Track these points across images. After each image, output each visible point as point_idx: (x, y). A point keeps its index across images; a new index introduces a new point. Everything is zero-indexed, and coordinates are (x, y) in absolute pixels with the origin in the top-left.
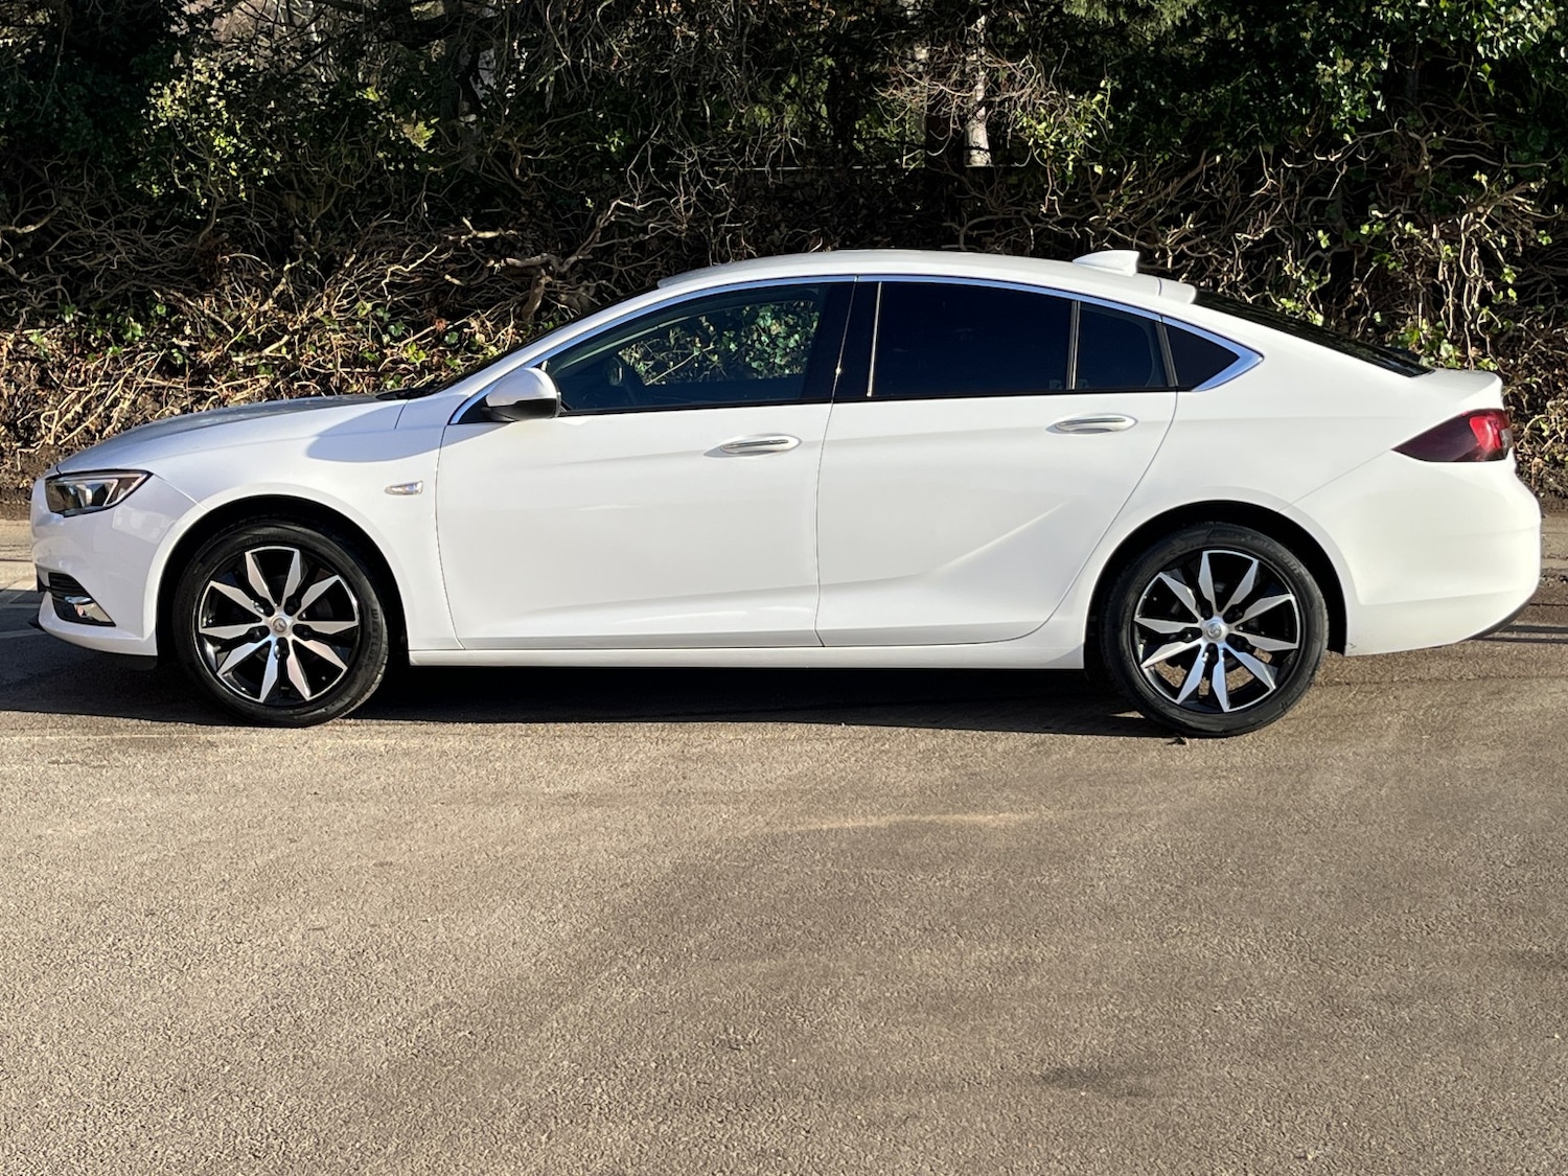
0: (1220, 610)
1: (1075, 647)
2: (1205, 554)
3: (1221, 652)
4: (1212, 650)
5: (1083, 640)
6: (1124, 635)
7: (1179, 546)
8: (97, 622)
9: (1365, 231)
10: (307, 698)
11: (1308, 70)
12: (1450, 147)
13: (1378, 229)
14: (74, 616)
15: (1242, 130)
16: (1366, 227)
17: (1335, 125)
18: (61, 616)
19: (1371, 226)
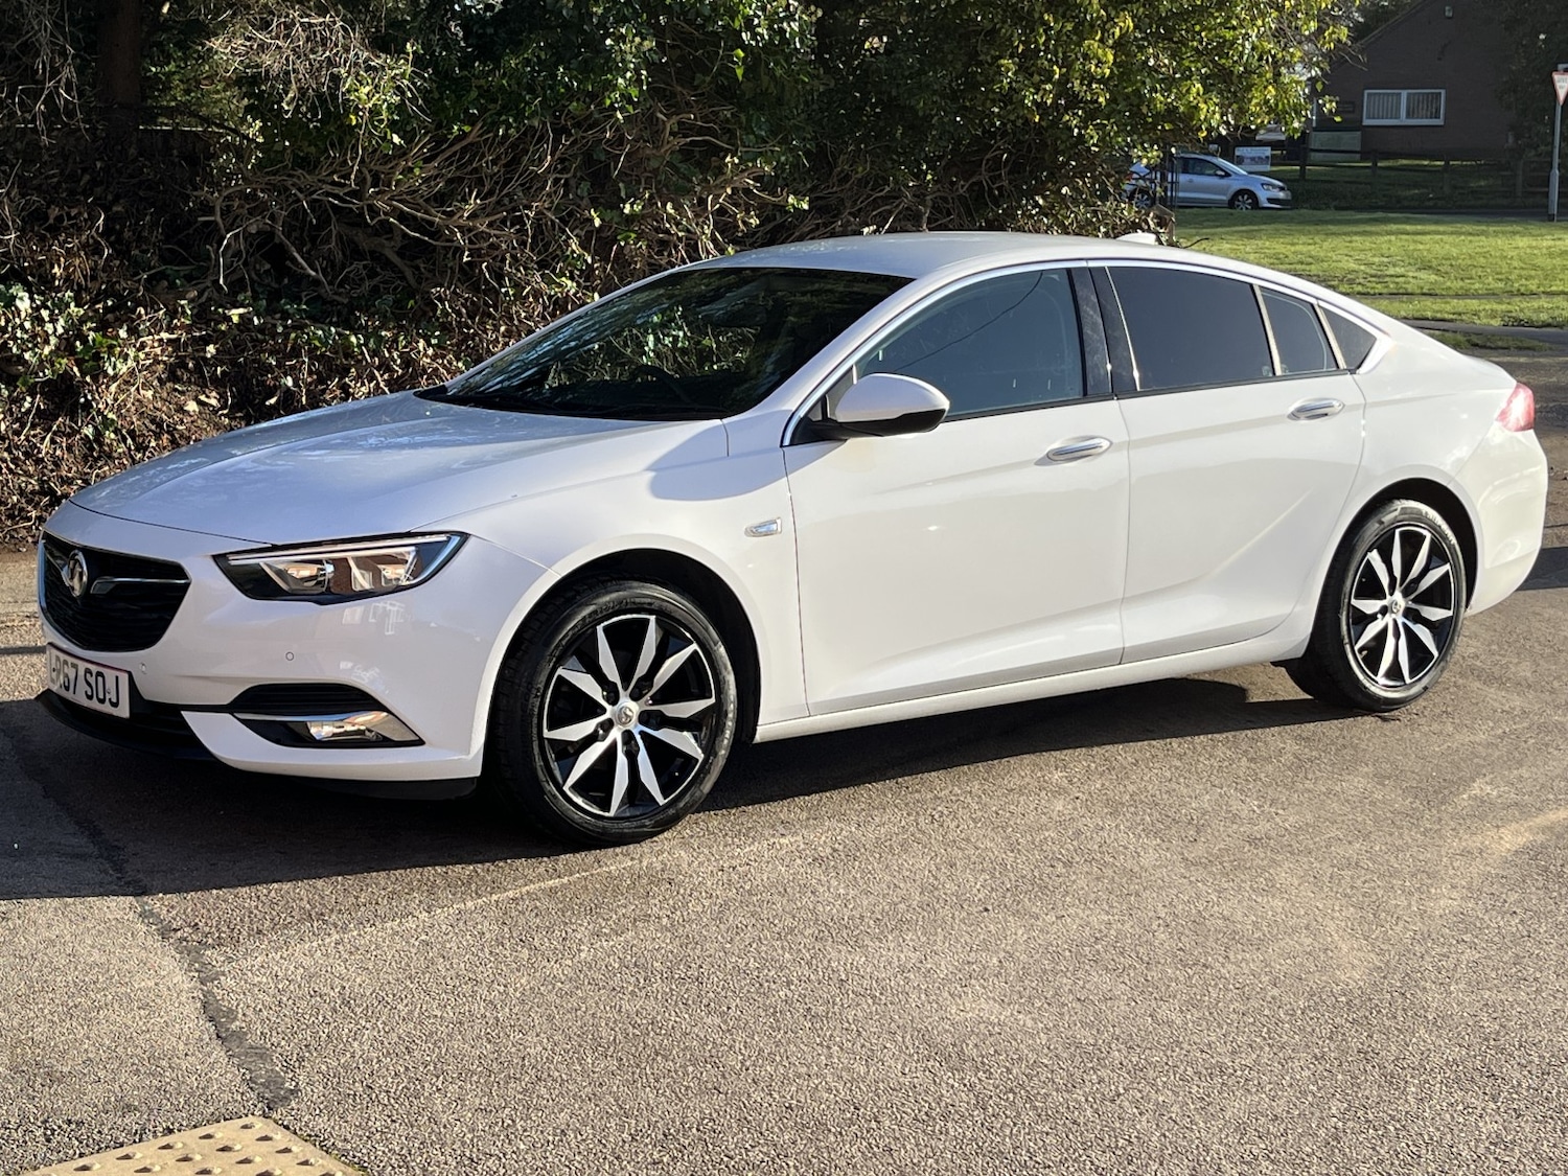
0: (1402, 586)
1: (1304, 636)
2: (1397, 532)
3: (1402, 626)
4: (1396, 626)
5: (1311, 628)
6: (1343, 618)
8: (384, 742)
9: (627, 210)
10: (661, 801)
11: (596, 46)
12: (684, 129)
13: (637, 208)
14: (303, 740)
15: (527, 103)
16: (628, 206)
17: (608, 102)
18: (278, 742)
19: (632, 205)
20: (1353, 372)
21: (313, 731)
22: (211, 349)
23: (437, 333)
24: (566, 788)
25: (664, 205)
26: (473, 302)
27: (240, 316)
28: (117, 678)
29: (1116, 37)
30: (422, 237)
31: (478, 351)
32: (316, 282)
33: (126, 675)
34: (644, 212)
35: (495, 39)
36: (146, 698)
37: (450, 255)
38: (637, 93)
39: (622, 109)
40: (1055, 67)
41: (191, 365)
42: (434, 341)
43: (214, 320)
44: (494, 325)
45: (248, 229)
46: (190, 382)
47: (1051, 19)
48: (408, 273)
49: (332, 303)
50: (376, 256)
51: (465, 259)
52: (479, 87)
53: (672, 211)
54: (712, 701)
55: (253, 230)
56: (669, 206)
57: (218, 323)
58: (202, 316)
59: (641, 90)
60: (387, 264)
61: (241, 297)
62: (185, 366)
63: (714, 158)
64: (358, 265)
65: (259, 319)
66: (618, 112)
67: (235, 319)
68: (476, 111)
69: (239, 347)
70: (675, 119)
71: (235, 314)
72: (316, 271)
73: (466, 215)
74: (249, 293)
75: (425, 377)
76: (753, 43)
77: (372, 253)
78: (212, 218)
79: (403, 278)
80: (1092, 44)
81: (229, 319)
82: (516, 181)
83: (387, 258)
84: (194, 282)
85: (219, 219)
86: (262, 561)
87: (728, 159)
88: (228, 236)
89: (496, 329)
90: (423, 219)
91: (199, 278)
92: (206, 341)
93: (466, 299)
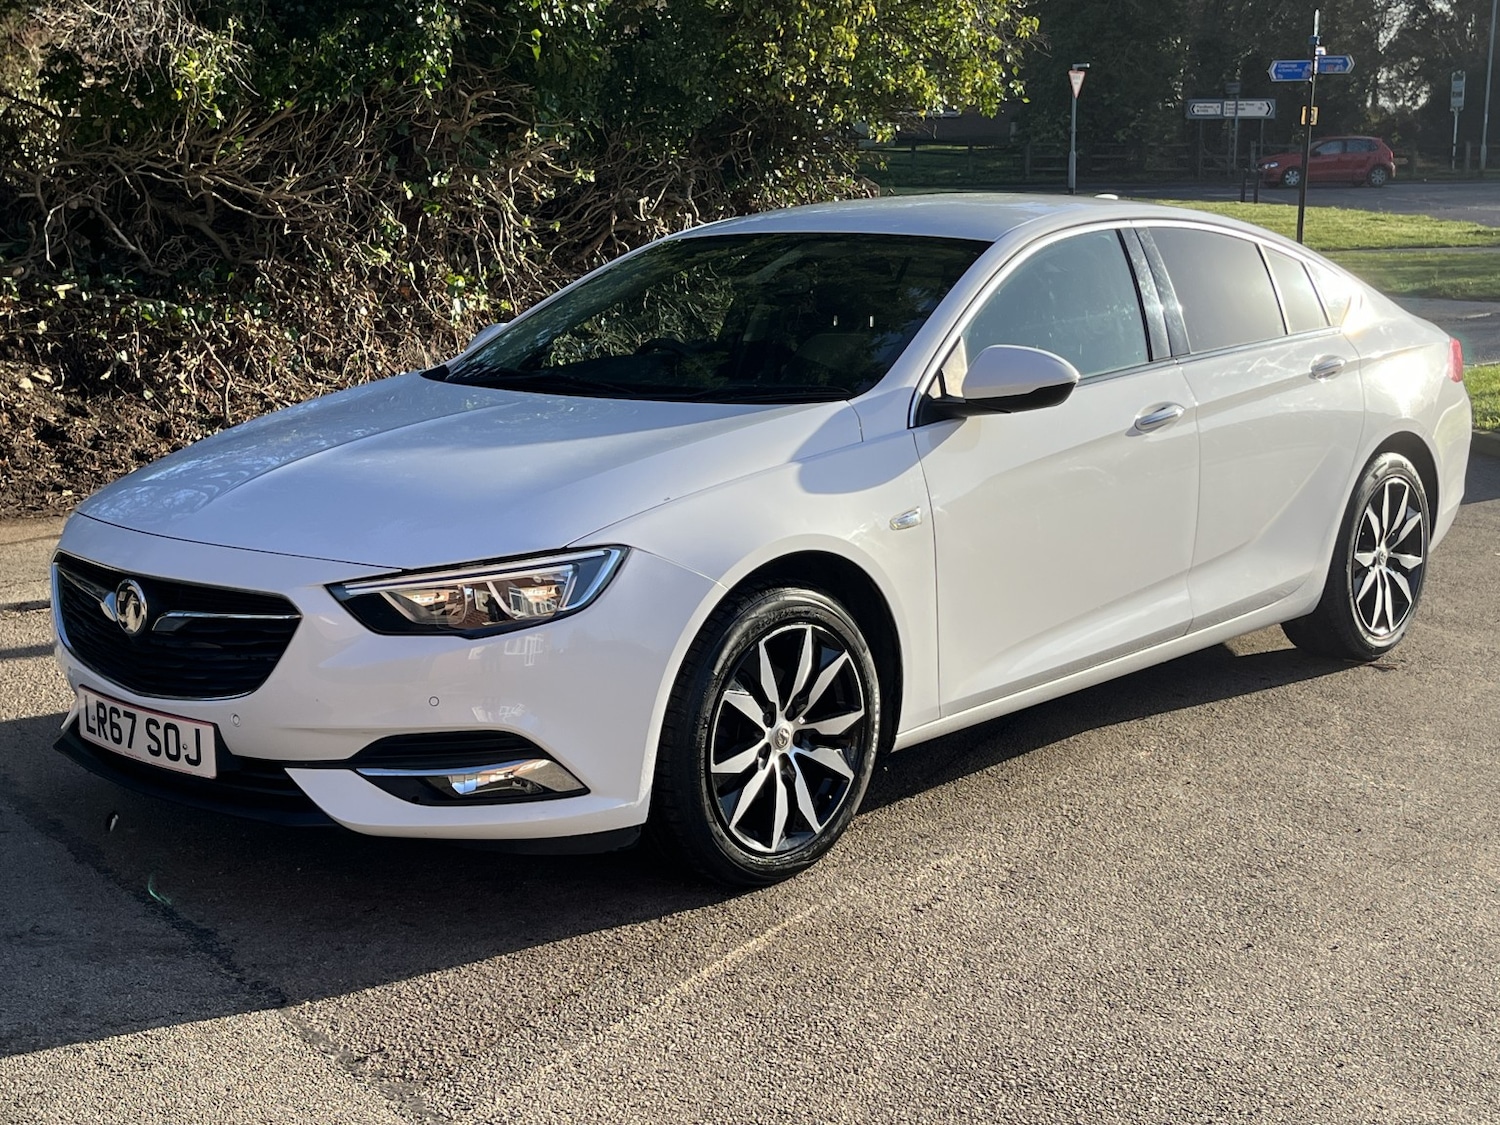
2: (1387, 485)
3: (1385, 576)
5: (1324, 585)
6: (1349, 573)
8: (544, 794)
9: (435, 183)
10: (818, 828)
11: (407, 22)
12: (482, 106)
13: (445, 181)
14: (442, 796)
15: (343, 80)
16: (436, 179)
17: (417, 79)
18: (415, 801)
19: (440, 178)
21: (455, 785)
22: (42, 326)
23: (259, 305)
24: (732, 827)
25: (470, 179)
26: (291, 273)
27: (66, 291)
28: (197, 731)
29: (859, 24)
30: (245, 211)
31: (297, 320)
32: (136, 257)
33: (212, 729)
34: (452, 184)
35: (308, 17)
36: (234, 753)
37: (267, 229)
38: (445, 70)
39: (431, 86)
40: (811, 51)
41: (21, 342)
42: (257, 312)
43: (39, 296)
44: (308, 295)
45: (70, 205)
46: (22, 360)
47: (808, 6)
48: (224, 246)
49: (156, 277)
50: (192, 230)
51: (286, 232)
52: (297, 64)
53: (477, 184)
54: (862, 713)
55: (74, 206)
56: (475, 179)
57: (44, 299)
58: (27, 292)
59: (447, 67)
60: (203, 238)
61: (66, 273)
62: (16, 344)
63: (510, 134)
64: (175, 240)
65: (87, 294)
66: (427, 89)
67: (62, 295)
68: (295, 87)
69: (68, 323)
70: (475, 96)
71: (61, 290)
72: (135, 245)
73: (288, 188)
74: (72, 269)
75: (252, 347)
76: (551, 23)
77: (186, 226)
78: (33, 195)
79: (219, 251)
80: (840, 30)
81: (56, 295)
82: (330, 155)
83: (202, 233)
84: (15, 259)
85: (39, 195)
86: (382, 589)
87: (528, 134)
88: (51, 212)
89: (311, 299)
90: (246, 193)
91: (20, 255)
92: (34, 318)
93: (285, 271)
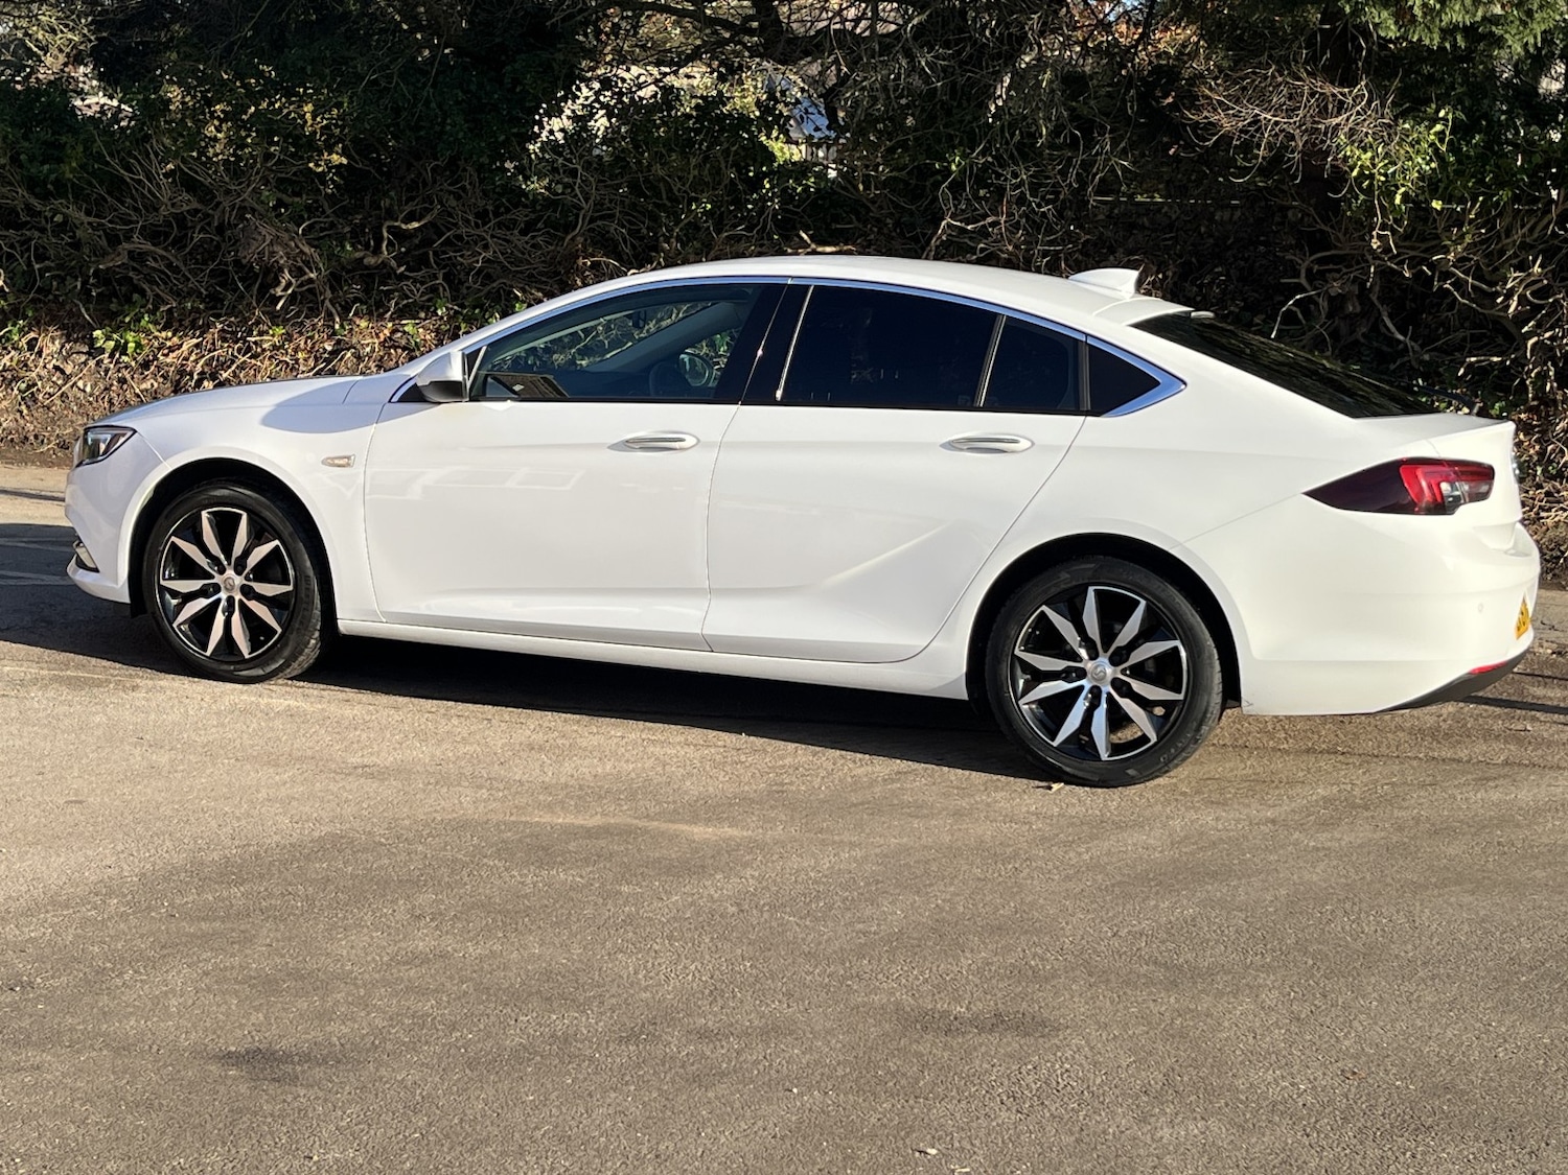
0: (1106, 651)
1: (955, 677)
2: (1091, 590)
3: (1104, 696)
4: (1096, 692)
5: (964, 669)
6: (1005, 669)
7: (1064, 578)
10: (246, 655)
20: (1087, 414)
24: (175, 626)
45: (1329, 292)
54: (291, 588)
55: (1333, 293)
72: (1404, 335)
78: (1296, 280)
85: (1303, 281)
90: (1474, 287)
